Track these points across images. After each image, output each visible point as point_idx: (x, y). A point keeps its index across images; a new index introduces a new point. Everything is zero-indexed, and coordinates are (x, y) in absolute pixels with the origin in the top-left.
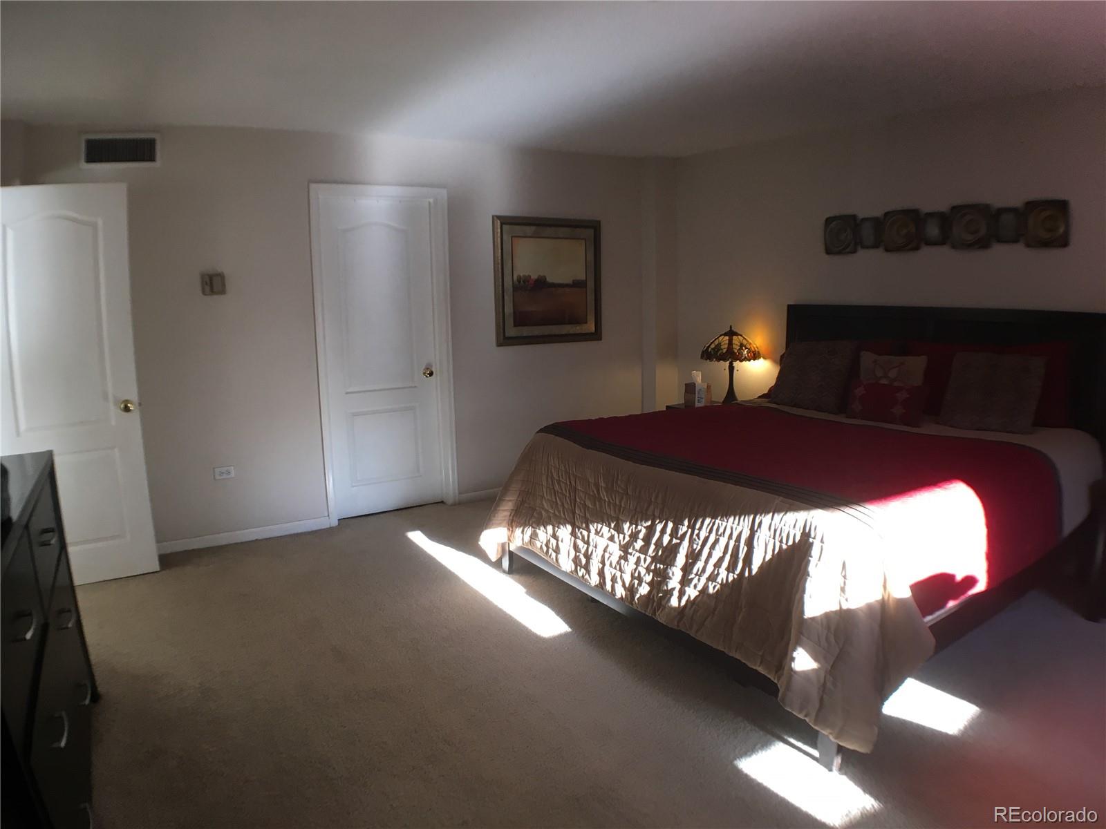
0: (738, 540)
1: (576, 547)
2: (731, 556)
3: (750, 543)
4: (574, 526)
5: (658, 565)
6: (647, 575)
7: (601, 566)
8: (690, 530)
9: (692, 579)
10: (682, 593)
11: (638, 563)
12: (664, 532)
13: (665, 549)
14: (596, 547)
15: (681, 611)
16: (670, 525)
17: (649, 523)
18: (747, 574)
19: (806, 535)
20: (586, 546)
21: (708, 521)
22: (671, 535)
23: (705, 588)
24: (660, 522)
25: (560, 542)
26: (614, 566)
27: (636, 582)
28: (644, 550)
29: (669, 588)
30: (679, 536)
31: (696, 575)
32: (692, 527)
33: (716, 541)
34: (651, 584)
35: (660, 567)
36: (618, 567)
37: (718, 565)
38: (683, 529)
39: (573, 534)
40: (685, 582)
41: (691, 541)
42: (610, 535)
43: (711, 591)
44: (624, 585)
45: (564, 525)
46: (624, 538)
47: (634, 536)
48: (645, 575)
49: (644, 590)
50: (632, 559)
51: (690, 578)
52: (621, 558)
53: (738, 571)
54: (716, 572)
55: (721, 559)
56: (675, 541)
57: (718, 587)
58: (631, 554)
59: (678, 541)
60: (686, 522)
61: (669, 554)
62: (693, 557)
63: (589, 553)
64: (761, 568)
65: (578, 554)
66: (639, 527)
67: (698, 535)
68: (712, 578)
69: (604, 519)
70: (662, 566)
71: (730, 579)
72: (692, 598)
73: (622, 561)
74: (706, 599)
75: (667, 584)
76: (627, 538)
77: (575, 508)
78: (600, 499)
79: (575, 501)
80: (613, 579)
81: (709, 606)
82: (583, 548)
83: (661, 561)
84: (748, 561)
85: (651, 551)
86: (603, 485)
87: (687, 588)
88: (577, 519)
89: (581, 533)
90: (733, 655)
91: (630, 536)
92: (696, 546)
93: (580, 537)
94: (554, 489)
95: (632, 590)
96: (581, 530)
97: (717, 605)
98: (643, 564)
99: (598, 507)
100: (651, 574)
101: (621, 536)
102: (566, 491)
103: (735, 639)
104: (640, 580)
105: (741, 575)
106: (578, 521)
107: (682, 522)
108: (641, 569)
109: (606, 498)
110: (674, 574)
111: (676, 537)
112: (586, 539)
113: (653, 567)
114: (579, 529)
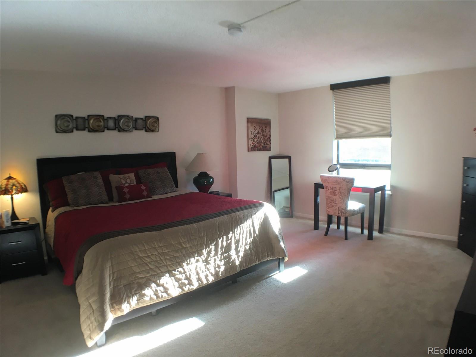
0: (249, 227)
1: (178, 280)
2: (249, 233)
3: (253, 226)
4: (169, 272)
5: (225, 255)
6: (221, 262)
7: (197, 277)
8: (233, 234)
9: (240, 250)
10: (238, 257)
11: (215, 260)
12: (223, 242)
14: (190, 270)
15: (241, 263)
16: (225, 237)
17: (215, 242)
18: (256, 235)
19: (265, 215)
20: (184, 275)
21: (239, 227)
22: (226, 241)
23: (245, 248)
24: (220, 238)
25: (165, 285)
26: (204, 271)
27: (217, 269)
28: (216, 254)
29: (233, 259)
30: (230, 239)
31: (241, 247)
32: (234, 232)
33: (243, 232)
34: (225, 264)
35: (226, 255)
36: (207, 270)
37: (246, 239)
38: (230, 236)
39: (171, 275)
40: (237, 252)
41: (235, 237)
42: (196, 260)
43: (247, 248)
44: (212, 275)
45: (163, 275)
46: (204, 256)
47: (209, 253)
48: (220, 263)
49: (223, 268)
50: (212, 262)
51: (238, 250)
52: (205, 265)
53: (253, 236)
54: (246, 242)
55: (247, 236)
56: (228, 242)
57: (249, 245)
58: (210, 260)
59: (230, 241)
60: (231, 232)
61: (228, 248)
62: (237, 242)
63: (188, 276)
64: (258, 231)
65: (180, 282)
66: (211, 247)
67: (237, 234)
68: (246, 244)
69: (190, 255)
70: (226, 254)
71: (252, 241)
72: (242, 256)
73: (208, 266)
74: (247, 252)
75: (231, 259)
76: (206, 255)
77: (166, 263)
78: (184, 248)
79: (165, 259)
80: (206, 277)
81: (249, 254)
82: (182, 277)
83: (225, 252)
84: (254, 231)
85: (220, 252)
86: (184, 241)
87: (239, 254)
88: (171, 267)
89: (178, 271)
90: (260, 262)
91: (207, 254)
92: (237, 238)
93: (178, 273)
94: (145, 263)
95: (217, 273)
96: (177, 270)
97: (251, 251)
98: (218, 260)
99: (184, 253)
100: (223, 260)
101: (202, 257)
102: (156, 258)
103: (261, 256)
104: (219, 267)
105: (254, 237)
106: (172, 267)
107: (229, 233)
108: (218, 262)
109: (188, 246)
110: (233, 253)
111: (229, 240)
112: (183, 271)
113: (222, 258)
114: (175, 270)
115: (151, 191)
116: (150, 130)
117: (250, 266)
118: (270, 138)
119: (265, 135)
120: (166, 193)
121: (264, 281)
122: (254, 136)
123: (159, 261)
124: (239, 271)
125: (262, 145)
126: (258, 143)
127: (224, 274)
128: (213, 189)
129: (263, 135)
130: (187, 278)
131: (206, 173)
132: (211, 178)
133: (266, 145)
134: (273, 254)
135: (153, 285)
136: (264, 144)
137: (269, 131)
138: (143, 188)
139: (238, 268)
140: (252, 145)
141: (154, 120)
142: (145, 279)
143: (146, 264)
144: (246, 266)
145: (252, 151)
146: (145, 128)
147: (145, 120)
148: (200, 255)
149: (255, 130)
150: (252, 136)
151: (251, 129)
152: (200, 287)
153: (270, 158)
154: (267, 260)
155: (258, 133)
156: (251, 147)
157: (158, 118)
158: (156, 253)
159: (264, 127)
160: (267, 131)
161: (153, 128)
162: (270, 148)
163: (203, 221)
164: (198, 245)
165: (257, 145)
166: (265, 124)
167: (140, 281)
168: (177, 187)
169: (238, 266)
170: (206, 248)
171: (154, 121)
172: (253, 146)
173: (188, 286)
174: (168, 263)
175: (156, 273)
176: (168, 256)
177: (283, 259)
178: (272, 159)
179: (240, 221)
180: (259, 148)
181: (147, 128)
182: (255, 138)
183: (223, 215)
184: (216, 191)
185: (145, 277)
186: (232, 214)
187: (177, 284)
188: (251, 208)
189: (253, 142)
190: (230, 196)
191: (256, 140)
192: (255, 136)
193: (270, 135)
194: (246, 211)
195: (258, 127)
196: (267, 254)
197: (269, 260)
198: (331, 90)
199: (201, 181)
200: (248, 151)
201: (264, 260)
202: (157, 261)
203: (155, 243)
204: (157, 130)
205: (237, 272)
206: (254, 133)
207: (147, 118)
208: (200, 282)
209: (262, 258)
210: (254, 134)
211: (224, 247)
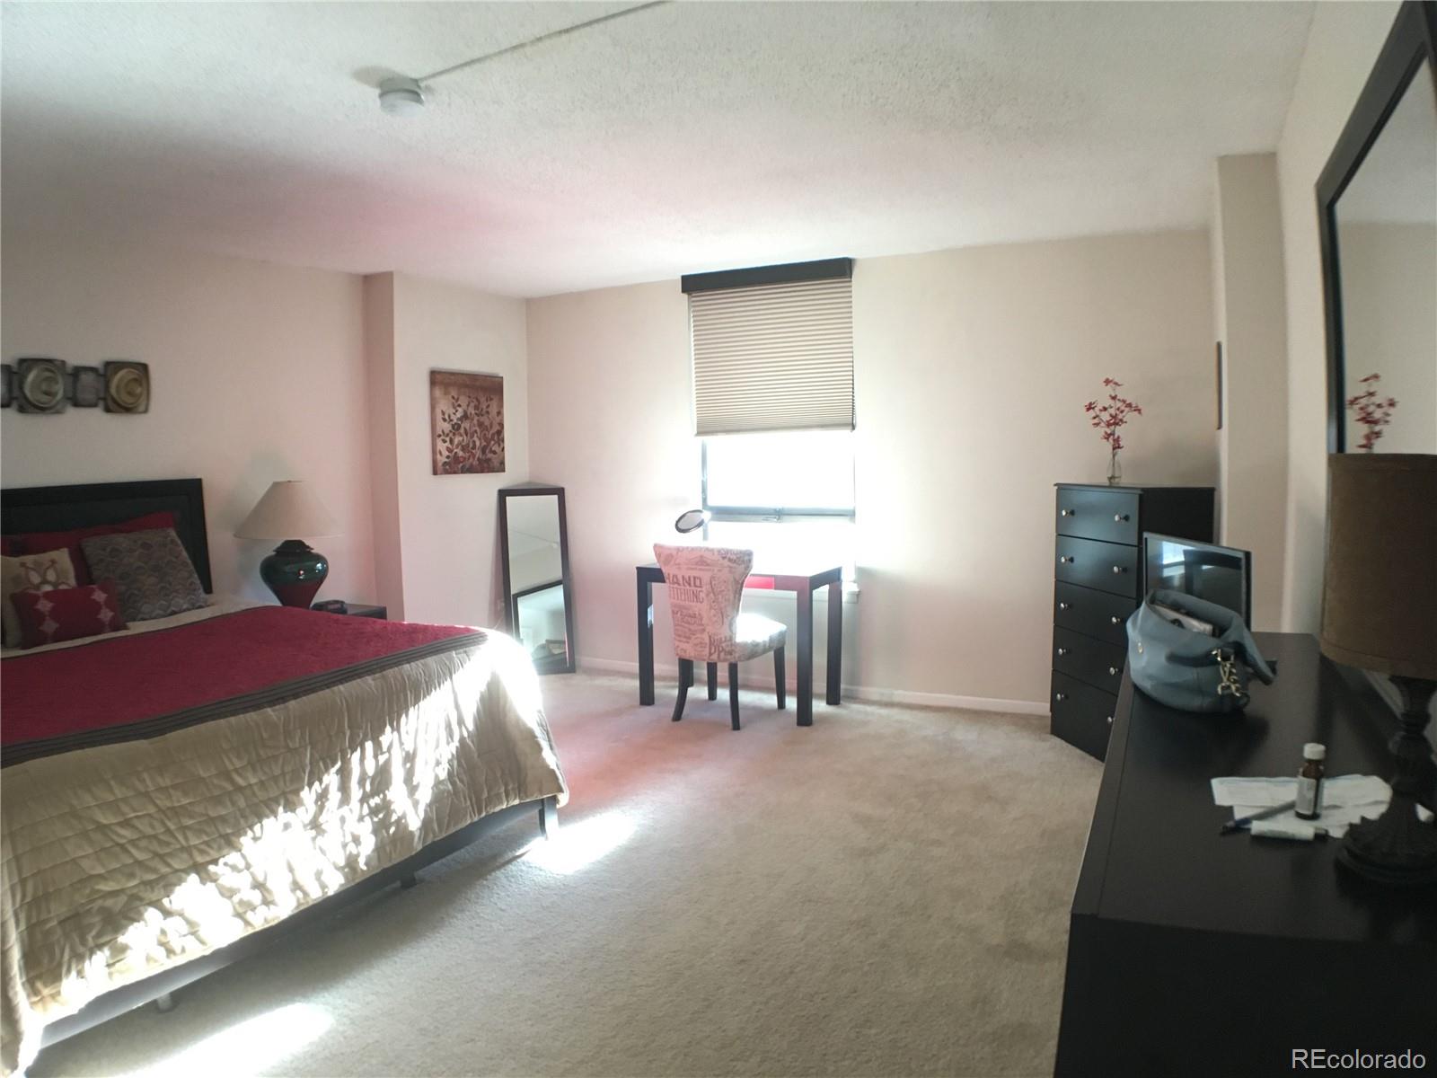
0: (446, 710)
1: (228, 893)
2: (445, 729)
4: (199, 869)
5: (372, 803)
6: (362, 825)
8: (395, 734)
9: (419, 783)
10: (416, 804)
11: (343, 820)
12: (363, 762)
13: (373, 779)
15: (426, 824)
16: (369, 745)
17: (339, 764)
18: (466, 734)
20: (246, 875)
21: (411, 709)
22: (376, 757)
24: (353, 750)
25: (189, 913)
28: (345, 800)
29: (400, 814)
30: (385, 749)
31: (422, 773)
32: (397, 729)
34: (375, 832)
35: (376, 804)
37: (437, 747)
38: (385, 740)
39: (206, 877)
40: (412, 789)
42: (280, 824)
43: (443, 775)
44: (337, 869)
45: (180, 882)
46: (307, 811)
47: (322, 797)
48: (360, 828)
49: (368, 845)
50: (332, 827)
51: (415, 783)
52: (313, 839)
53: (457, 737)
54: (438, 756)
55: (438, 739)
56: (382, 759)
58: (327, 822)
59: (386, 756)
60: (388, 729)
61: (381, 780)
62: (410, 758)
63: (261, 877)
65: (236, 899)
66: (326, 779)
67: (407, 733)
68: (438, 763)
69: (259, 809)
70: (377, 800)
71: (454, 751)
73: (320, 839)
74: (442, 787)
75: (394, 811)
76: (312, 808)
77: (186, 839)
78: (239, 789)
79: (183, 829)
80: (318, 875)
81: (449, 792)
82: (241, 882)
83: (374, 793)
84: (461, 722)
85: (356, 793)
86: (238, 764)
87: (417, 795)
88: (202, 852)
89: (225, 864)
90: (483, 814)
91: (316, 802)
92: (409, 747)
93: (228, 869)
94: (118, 844)
95: (351, 862)
96: (221, 861)
97: (453, 784)
98: (352, 819)
99: (242, 803)
100: (367, 819)
101: (300, 810)
102: (152, 827)
103: (485, 795)
104: (356, 840)
105: (462, 740)
106: (208, 854)
107: (382, 731)
108: (353, 826)
109: (253, 781)
110: (397, 794)
111: (382, 753)
112: (241, 864)
113: (366, 810)
114: (215, 862)
115: (126, 610)
116: (119, 405)
117: (452, 830)
118: (500, 432)
119: (487, 423)
120: (174, 613)
121: (499, 873)
122: (453, 426)
123: (162, 837)
124: (420, 847)
125: (478, 453)
126: (463, 450)
127: (374, 863)
128: (325, 594)
129: (480, 424)
130: (259, 886)
131: (300, 544)
132: (319, 558)
133: (490, 455)
134: (521, 789)
135: (151, 914)
136: (484, 452)
137: (500, 413)
138: (100, 596)
139: (416, 839)
140: (447, 453)
141: (133, 374)
142: (123, 899)
143: (122, 846)
144: (440, 830)
145: (447, 472)
146: (104, 399)
147: (104, 375)
148: (291, 806)
149: (454, 407)
150: (447, 427)
151: (444, 405)
152: (302, 908)
153: (503, 494)
154: (504, 807)
155: (465, 417)
156: (441, 459)
157: (144, 368)
158: (152, 810)
159: (483, 399)
160: (494, 410)
161: (126, 399)
162: (502, 463)
163: (296, 696)
164: (283, 774)
165: (461, 454)
166: (485, 390)
167: (109, 903)
168: (208, 590)
169: (417, 834)
170: (310, 785)
171: (132, 376)
172: (448, 457)
173: (262, 910)
174: (194, 841)
175: (152, 877)
176: (191, 817)
177: (554, 800)
178: (509, 499)
179: (417, 691)
180: (468, 464)
181: (110, 402)
182: (454, 434)
183: (360, 676)
184: (337, 602)
185: (122, 891)
186: (390, 672)
187: (226, 907)
188: (448, 649)
189: (448, 444)
190: (381, 614)
191: (457, 440)
192: (456, 428)
193: (501, 425)
194: (431, 661)
195: (463, 401)
196: (503, 790)
197: (513, 806)
198: (683, 291)
199: (287, 569)
200: (435, 473)
201: (498, 809)
202: (155, 837)
203: (145, 775)
204: (142, 408)
205: (414, 853)
206: (453, 417)
207: (113, 367)
208: (299, 894)
209: (489, 802)
210: (451, 420)
211: (369, 777)
